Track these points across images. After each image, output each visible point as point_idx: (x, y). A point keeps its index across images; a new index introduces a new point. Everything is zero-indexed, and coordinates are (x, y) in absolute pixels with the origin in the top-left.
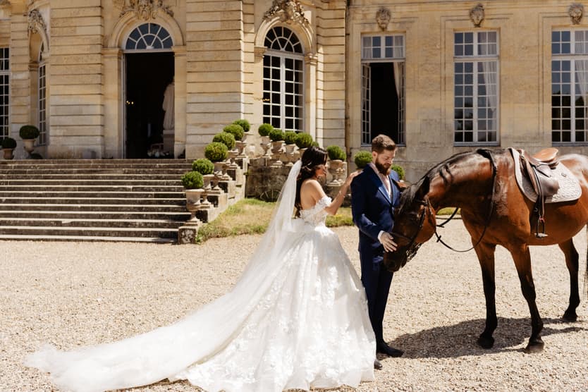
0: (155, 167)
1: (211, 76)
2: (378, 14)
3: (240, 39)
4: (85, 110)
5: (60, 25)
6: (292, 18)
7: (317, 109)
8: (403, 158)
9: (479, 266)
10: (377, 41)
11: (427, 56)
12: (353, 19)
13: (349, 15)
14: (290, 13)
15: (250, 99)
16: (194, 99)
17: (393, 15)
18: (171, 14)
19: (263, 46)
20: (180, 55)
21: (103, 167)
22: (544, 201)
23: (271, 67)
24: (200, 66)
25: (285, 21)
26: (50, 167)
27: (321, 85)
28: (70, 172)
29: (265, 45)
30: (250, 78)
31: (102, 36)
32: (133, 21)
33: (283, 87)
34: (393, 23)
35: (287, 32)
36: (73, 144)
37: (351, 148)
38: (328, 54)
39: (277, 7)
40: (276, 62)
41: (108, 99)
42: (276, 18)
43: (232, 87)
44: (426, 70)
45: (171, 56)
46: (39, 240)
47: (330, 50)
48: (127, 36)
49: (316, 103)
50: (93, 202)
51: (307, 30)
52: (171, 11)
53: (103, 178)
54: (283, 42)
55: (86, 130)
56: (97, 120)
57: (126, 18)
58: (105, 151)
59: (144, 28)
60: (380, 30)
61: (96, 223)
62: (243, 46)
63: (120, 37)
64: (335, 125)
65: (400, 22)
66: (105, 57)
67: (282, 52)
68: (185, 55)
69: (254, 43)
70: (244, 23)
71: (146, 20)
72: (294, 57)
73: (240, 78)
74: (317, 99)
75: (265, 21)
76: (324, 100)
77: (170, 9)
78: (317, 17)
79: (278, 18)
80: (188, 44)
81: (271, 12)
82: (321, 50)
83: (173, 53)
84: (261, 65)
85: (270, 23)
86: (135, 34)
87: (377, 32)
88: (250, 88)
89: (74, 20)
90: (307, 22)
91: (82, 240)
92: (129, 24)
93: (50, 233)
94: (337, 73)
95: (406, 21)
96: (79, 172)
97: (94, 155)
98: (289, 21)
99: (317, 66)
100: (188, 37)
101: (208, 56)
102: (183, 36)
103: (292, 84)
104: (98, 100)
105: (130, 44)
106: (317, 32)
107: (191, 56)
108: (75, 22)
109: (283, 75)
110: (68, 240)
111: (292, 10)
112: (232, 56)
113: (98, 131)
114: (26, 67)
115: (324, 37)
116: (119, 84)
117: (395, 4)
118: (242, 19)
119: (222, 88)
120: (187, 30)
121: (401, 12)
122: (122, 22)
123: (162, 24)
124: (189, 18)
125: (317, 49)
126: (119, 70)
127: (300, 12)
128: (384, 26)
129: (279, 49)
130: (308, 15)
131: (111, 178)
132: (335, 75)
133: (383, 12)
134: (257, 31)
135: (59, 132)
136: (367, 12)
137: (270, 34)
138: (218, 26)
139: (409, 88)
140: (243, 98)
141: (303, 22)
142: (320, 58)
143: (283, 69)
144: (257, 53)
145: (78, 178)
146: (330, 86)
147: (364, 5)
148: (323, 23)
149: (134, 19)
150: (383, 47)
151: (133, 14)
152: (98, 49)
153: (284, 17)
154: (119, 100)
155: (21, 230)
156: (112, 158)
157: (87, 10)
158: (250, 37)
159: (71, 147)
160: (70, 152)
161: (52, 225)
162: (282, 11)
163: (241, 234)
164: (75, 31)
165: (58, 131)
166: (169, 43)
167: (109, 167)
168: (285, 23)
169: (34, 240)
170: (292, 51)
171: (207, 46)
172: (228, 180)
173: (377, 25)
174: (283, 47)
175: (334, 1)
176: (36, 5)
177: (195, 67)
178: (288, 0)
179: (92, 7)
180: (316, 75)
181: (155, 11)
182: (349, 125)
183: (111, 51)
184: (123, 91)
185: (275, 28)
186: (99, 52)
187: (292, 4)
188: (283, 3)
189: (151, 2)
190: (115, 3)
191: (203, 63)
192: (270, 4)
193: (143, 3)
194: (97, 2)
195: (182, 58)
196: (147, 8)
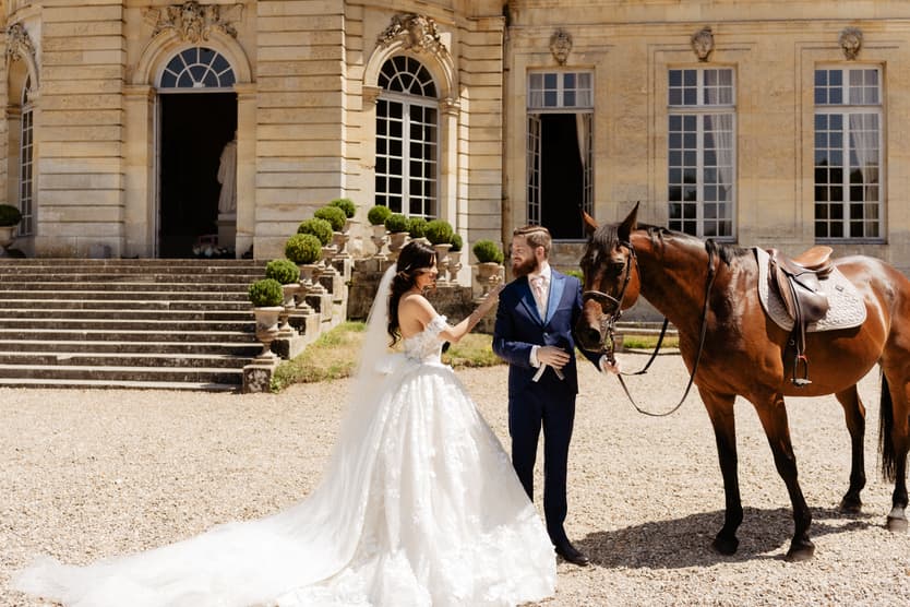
0: (205, 271)
1: (295, 131)
2: (553, 39)
3: (341, 75)
4: (94, 182)
5: (57, 48)
6: (422, 43)
7: (458, 183)
9: (711, 427)
10: (551, 80)
11: (627, 105)
12: (515, 46)
13: (509, 40)
14: (418, 35)
15: (356, 167)
16: (269, 166)
17: (576, 42)
18: (234, 35)
19: (376, 86)
20: (246, 98)
21: (123, 270)
22: (806, 329)
23: (388, 119)
24: (277, 115)
25: (411, 47)
26: (38, 271)
27: (465, 147)
28: (71, 279)
29: (379, 85)
30: (355, 135)
31: (124, 66)
32: (172, 44)
33: (406, 149)
34: (576, 53)
35: (414, 65)
36: (75, 235)
38: (475, 100)
39: (399, 26)
40: (397, 110)
41: (131, 164)
42: (397, 43)
43: (327, 148)
44: (626, 126)
45: (232, 100)
46: (19, 386)
47: (480, 93)
48: (163, 67)
49: (458, 175)
50: (107, 326)
51: (444, 61)
52: (233, 29)
53: (124, 288)
54: (407, 80)
55: (96, 214)
56: (115, 198)
57: (162, 38)
58: (125, 246)
59: (190, 55)
60: (556, 63)
61: (112, 359)
62: (345, 85)
63: (152, 68)
64: (486, 208)
65: (586, 53)
66: (127, 100)
67: (406, 95)
68: (255, 98)
69: (363, 80)
70: (347, 50)
71: (194, 42)
72: (424, 103)
73: (340, 134)
74: (458, 168)
75: (379, 47)
76: (469, 170)
77: (231, 26)
78: (460, 42)
79: (400, 42)
80: (259, 80)
81: (389, 33)
82: (465, 93)
83: (234, 96)
84: (372, 114)
85: (387, 50)
86: (175, 64)
87: (552, 68)
88: (356, 151)
89: (79, 40)
90: (445, 50)
91: (90, 387)
92: (166, 48)
93: (37, 374)
94: (489, 129)
95: (596, 51)
96: (85, 279)
97: (108, 252)
98: (416, 48)
99: (459, 117)
100: (260, 70)
101: (290, 99)
102: (251, 68)
103: (421, 145)
104: (115, 166)
105: (167, 80)
106: (460, 64)
107: (264, 100)
108: (81, 43)
109: (406, 130)
110: (67, 387)
111: (421, 30)
112: (328, 100)
113: (116, 215)
115: (469, 73)
116: (150, 142)
117: (580, 25)
118: (343, 43)
119: (310, 149)
120: (259, 59)
121: (588, 38)
122: (155, 44)
123: (218, 49)
124: (261, 40)
125: (460, 92)
126: (150, 120)
127: (434, 34)
128: (563, 57)
129: (401, 90)
130: (446, 39)
131: (136, 288)
132: (487, 132)
133: (561, 36)
134: (367, 61)
135: (53, 215)
136: (536, 36)
137: (387, 68)
138: (306, 53)
139: (600, 153)
140: (344, 165)
141: (438, 49)
142: (465, 105)
143: (406, 121)
144: (366, 96)
145: (83, 288)
146: (480, 148)
147: (531, 25)
148: (468, 52)
149: (174, 40)
150: (560, 90)
151: (172, 33)
152: (117, 86)
153: (408, 41)
154: (150, 167)
156: (137, 257)
157: (101, 24)
158: (357, 72)
159: (72, 240)
160: (69, 247)
161: (41, 363)
162: (406, 32)
163: (342, 377)
164: (82, 57)
165: (51, 213)
166: (229, 79)
167: (132, 271)
168: (410, 50)
169: (11, 386)
170: (421, 94)
171: (289, 83)
172: (321, 293)
173: (551, 56)
174: (407, 88)
175: (485, 17)
176: (20, 16)
177: (269, 116)
178: (414, 16)
179: (108, 21)
180: (458, 131)
181: (208, 28)
182: (509, 210)
183: (138, 89)
184: (156, 152)
185: (394, 58)
186: (118, 91)
187: (422, 21)
188: (408, 20)
189: (202, 14)
190: (145, 14)
191: (282, 111)
192: (387, 21)
193: (189, 15)
194: (117, 13)
195: (252, 101)
196: (195, 23)
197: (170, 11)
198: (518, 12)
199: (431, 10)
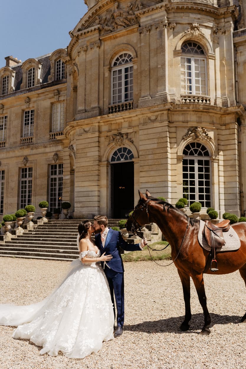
0: (116, 223)
1: (152, 173)
3: (167, 152)
4: (90, 194)
5: (80, 152)
6: (200, 137)
7: (219, 188)
12: (243, 133)
13: (241, 131)
14: (198, 134)
15: (175, 184)
16: (144, 185)
18: (132, 142)
19: (182, 155)
20: (137, 163)
23: (189, 166)
24: (146, 168)
25: (196, 139)
26: (68, 223)
27: (222, 174)
29: (183, 154)
30: (174, 173)
31: (99, 156)
32: (114, 147)
33: (196, 176)
35: (199, 145)
36: (85, 211)
37: (244, 211)
38: (226, 155)
39: (190, 132)
40: (192, 162)
41: (101, 187)
42: (190, 138)
43: (163, 178)
45: (132, 164)
46: (46, 259)
47: (227, 153)
48: (111, 155)
49: (219, 184)
51: (211, 142)
54: (196, 151)
55: (91, 204)
56: (96, 199)
57: (111, 146)
59: (120, 150)
61: (74, 252)
62: (169, 156)
63: (107, 156)
64: (231, 197)
66: (100, 167)
67: (196, 156)
68: (138, 163)
69: (177, 153)
70: (170, 143)
71: (120, 146)
72: (204, 158)
73: (168, 173)
74: (219, 182)
75: (183, 140)
76: (224, 182)
77: (132, 139)
78: (218, 134)
79: (191, 138)
80: (140, 157)
81: (187, 135)
82: (221, 153)
83: (133, 162)
84: (181, 165)
85: (186, 141)
86: (115, 154)
88: (175, 178)
89: (86, 149)
90: (211, 138)
91: (63, 260)
92: (112, 149)
93: (53, 256)
94: (233, 166)
98: (198, 139)
99: (218, 163)
100: (140, 153)
101: (150, 162)
102: (138, 153)
103: (203, 174)
104: (96, 188)
105: (113, 159)
106: (218, 142)
107: (142, 163)
108: (87, 150)
109: (196, 169)
110: (58, 260)
111: (199, 132)
112: (163, 161)
113: (96, 204)
114: (69, 173)
115: (223, 145)
116: (107, 180)
118: (169, 141)
119: (158, 179)
120: (140, 150)
122: (109, 148)
123: (128, 148)
124: (141, 143)
125: (218, 153)
126: (107, 173)
127: (205, 133)
129: (194, 155)
130: (211, 134)
132: (231, 167)
134: (178, 145)
135: (79, 205)
137: (187, 147)
138: (155, 146)
140: (170, 184)
141: (208, 138)
142: (221, 157)
143: (196, 166)
144: (178, 159)
146: (228, 174)
148: (222, 138)
149: (114, 146)
151: (114, 144)
152: (97, 163)
153: (194, 137)
154: (107, 188)
155: (41, 254)
157: (92, 143)
158: (174, 150)
159: (84, 213)
160: (83, 215)
161: (56, 253)
162: (193, 134)
164: (87, 154)
165: (78, 204)
166: (132, 157)
168: (196, 140)
169: (44, 259)
170: (202, 155)
171: (150, 157)
172: (145, 231)
174: (196, 154)
175: (228, 124)
176: (72, 143)
177: (143, 169)
178: (196, 128)
179: (94, 142)
180: (218, 168)
181: (124, 141)
182: (243, 197)
183: (103, 163)
184: (109, 183)
185: (190, 144)
186: (97, 164)
187: (200, 129)
188: (194, 130)
189: (122, 137)
190: (105, 139)
191: (148, 166)
192: (186, 131)
193: (118, 137)
194: (97, 139)
195: (138, 164)
196: (120, 140)
197: (112, 136)
198: (244, 120)
199: (203, 125)
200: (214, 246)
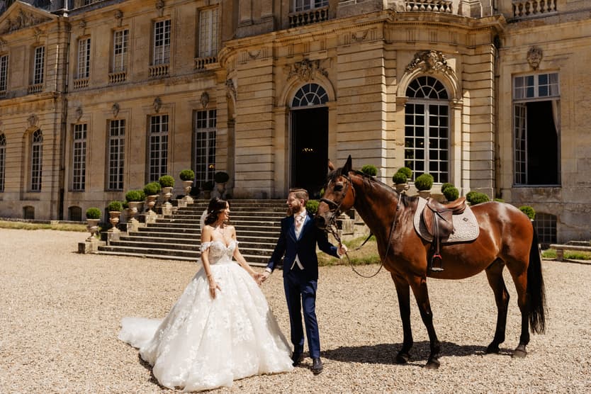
1: (357, 127)
2: (529, 54)
3: (382, 92)
4: (260, 159)
5: (243, 91)
6: (434, 67)
7: (462, 151)
8: (558, 199)
10: (531, 80)
11: (584, 93)
12: (503, 61)
13: (499, 57)
14: (431, 63)
15: (392, 145)
16: (343, 146)
17: (546, 54)
18: (326, 75)
19: (405, 96)
20: (334, 109)
21: (262, 206)
23: (415, 115)
24: (347, 118)
25: (427, 71)
27: (467, 128)
28: (237, 210)
29: (407, 95)
30: (392, 126)
31: (274, 98)
32: (297, 84)
33: (427, 132)
34: (545, 61)
35: (432, 80)
36: (251, 187)
37: (501, 189)
38: (474, 98)
39: (418, 59)
40: (420, 109)
41: (277, 149)
42: (418, 70)
43: (374, 135)
44: (583, 107)
45: (326, 110)
46: (193, 261)
47: (477, 93)
48: (293, 96)
49: (462, 146)
51: (451, 77)
52: (326, 72)
53: (258, 215)
54: (427, 90)
55: (261, 176)
56: (268, 167)
57: (291, 81)
58: (274, 193)
59: (306, 88)
60: (532, 69)
62: (384, 98)
63: (288, 97)
64: (481, 166)
65: (553, 60)
66: (275, 115)
67: (427, 99)
68: (336, 109)
69: (396, 94)
70: (386, 77)
71: (307, 81)
72: (440, 103)
73: (381, 126)
74: (462, 142)
75: (406, 73)
76: (470, 142)
79: (420, 69)
80: (338, 99)
81: (413, 65)
82: (467, 94)
83: (327, 108)
84: (403, 113)
85: (411, 74)
86: (299, 94)
87: (530, 72)
88: (392, 135)
89: (253, 86)
90: (451, 69)
92: (294, 86)
94: (483, 116)
95: (559, 59)
96: (243, 210)
97: (265, 195)
98: (431, 71)
99: (462, 110)
100: (339, 94)
101: (355, 108)
102: (335, 92)
103: (437, 129)
104: (269, 150)
105: (295, 103)
106: (462, 77)
107: (341, 110)
108: (254, 88)
109: (427, 121)
111: (433, 60)
112: (374, 107)
113: (269, 176)
114: (226, 125)
115: (470, 81)
116: (286, 137)
117: (547, 43)
118: (384, 74)
119: (366, 136)
120: (338, 87)
121: (554, 50)
122: (288, 85)
123: (320, 84)
124: (339, 77)
125: (462, 94)
126: (286, 125)
127: (442, 61)
128: (535, 65)
129: (423, 96)
130: (452, 63)
131: (263, 215)
132: (482, 118)
133: (535, 52)
134: (398, 82)
135: (241, 177)
136: (517, 53)
137: (413, 84)
138: (363, 81)
139: (564, 126)
140: (384, 144)
141: (446, 70)
142: (467, 102)
143: (427, 115)
144: (399, 103)
145: (242, 214)
146: (477, 128)
147: (514, 46)
148: (468, 69)
149: (298, 81)
150: (536, 86)
151: (297, 77)
152: (270, 108)
153: (425, 67)
154: (286, 149)
156: (279, 198)
157: (262, 77)
158: (393, 89)
159: (249, 190)
160: (248, 193)
162: (423, 62)
164: (254, 95)
166: (325, 99)
167: (266, 206)
168: (427, 73)
170: (437, 98)
171: (354, 99)
173: (528, 65)
174: (427, 95)
175: (480, 46)
176: (231, 75)
177: (344, 119)
178: (429, 52)
179: (266, 75)
180: (462, 118)
181: (313, 73)
182: (500, 166)
183: (280, 109)
184: (289, 141)
185: (418, 78)
186: (271, 110)
187: (433, 55)
188: (424, 55)
189: (311, 66)
190: (284, 69)
191: (350, 115)
192: (413, 57)
193: (304, 67)
194: (270, 70)
195: (334, 111)
196: (307, 71)
197: (295, 66)
198: (505, 39)
199: (440, 47)
200: (438, 235)
